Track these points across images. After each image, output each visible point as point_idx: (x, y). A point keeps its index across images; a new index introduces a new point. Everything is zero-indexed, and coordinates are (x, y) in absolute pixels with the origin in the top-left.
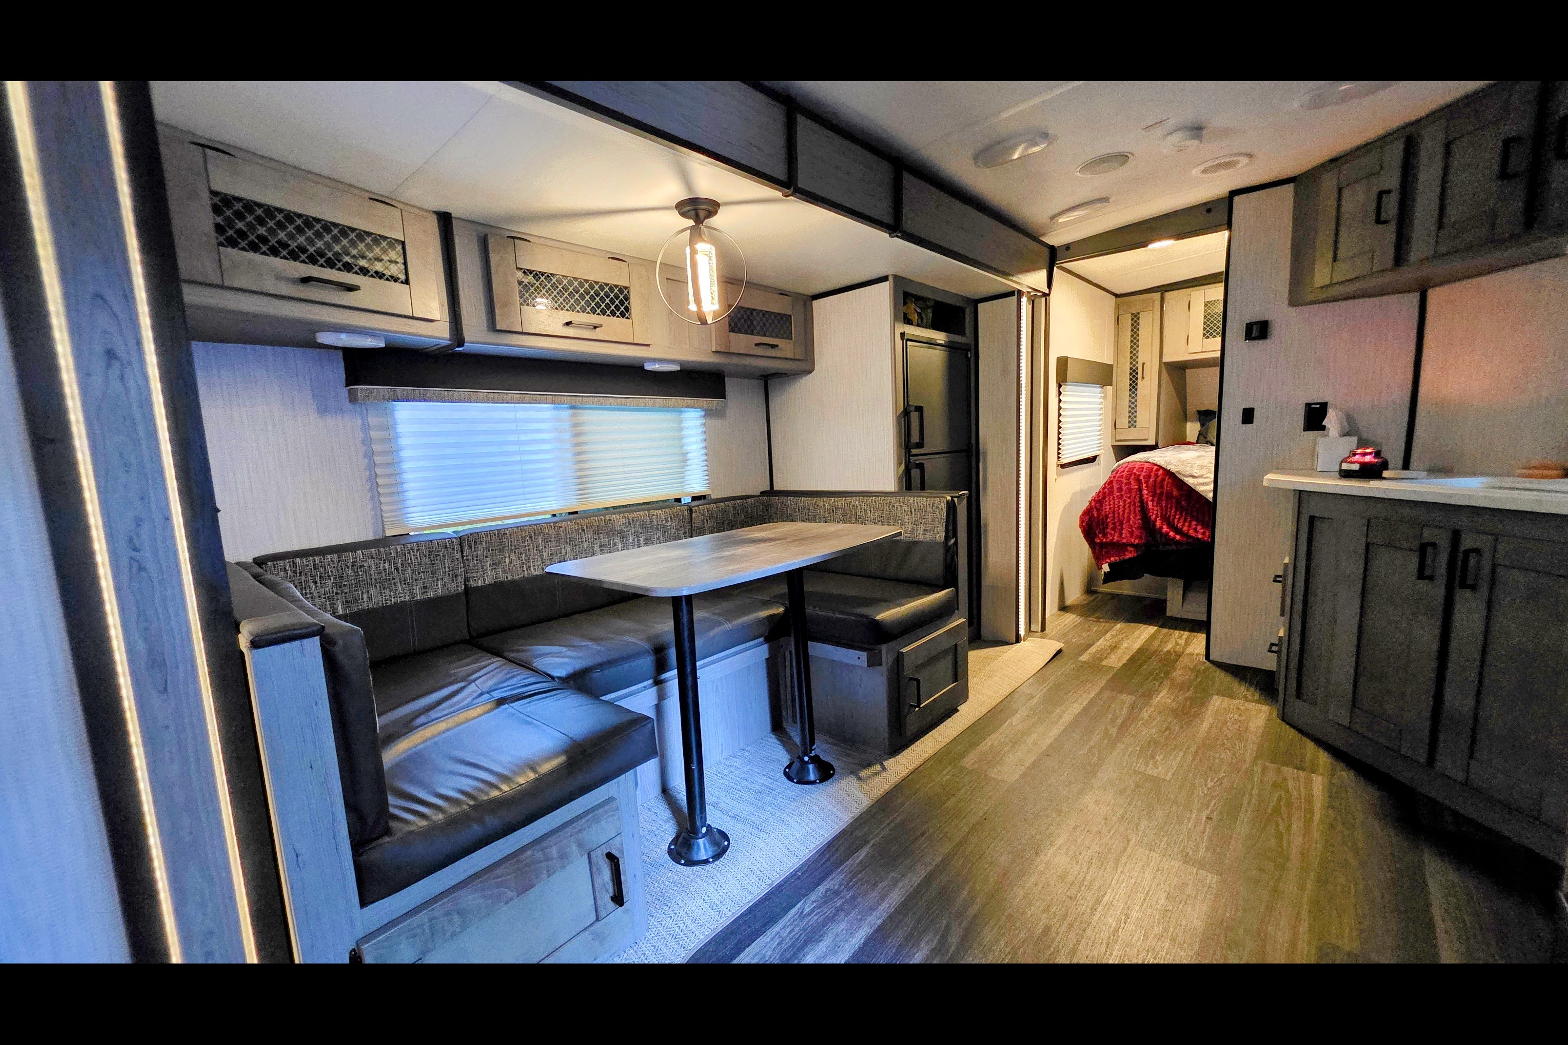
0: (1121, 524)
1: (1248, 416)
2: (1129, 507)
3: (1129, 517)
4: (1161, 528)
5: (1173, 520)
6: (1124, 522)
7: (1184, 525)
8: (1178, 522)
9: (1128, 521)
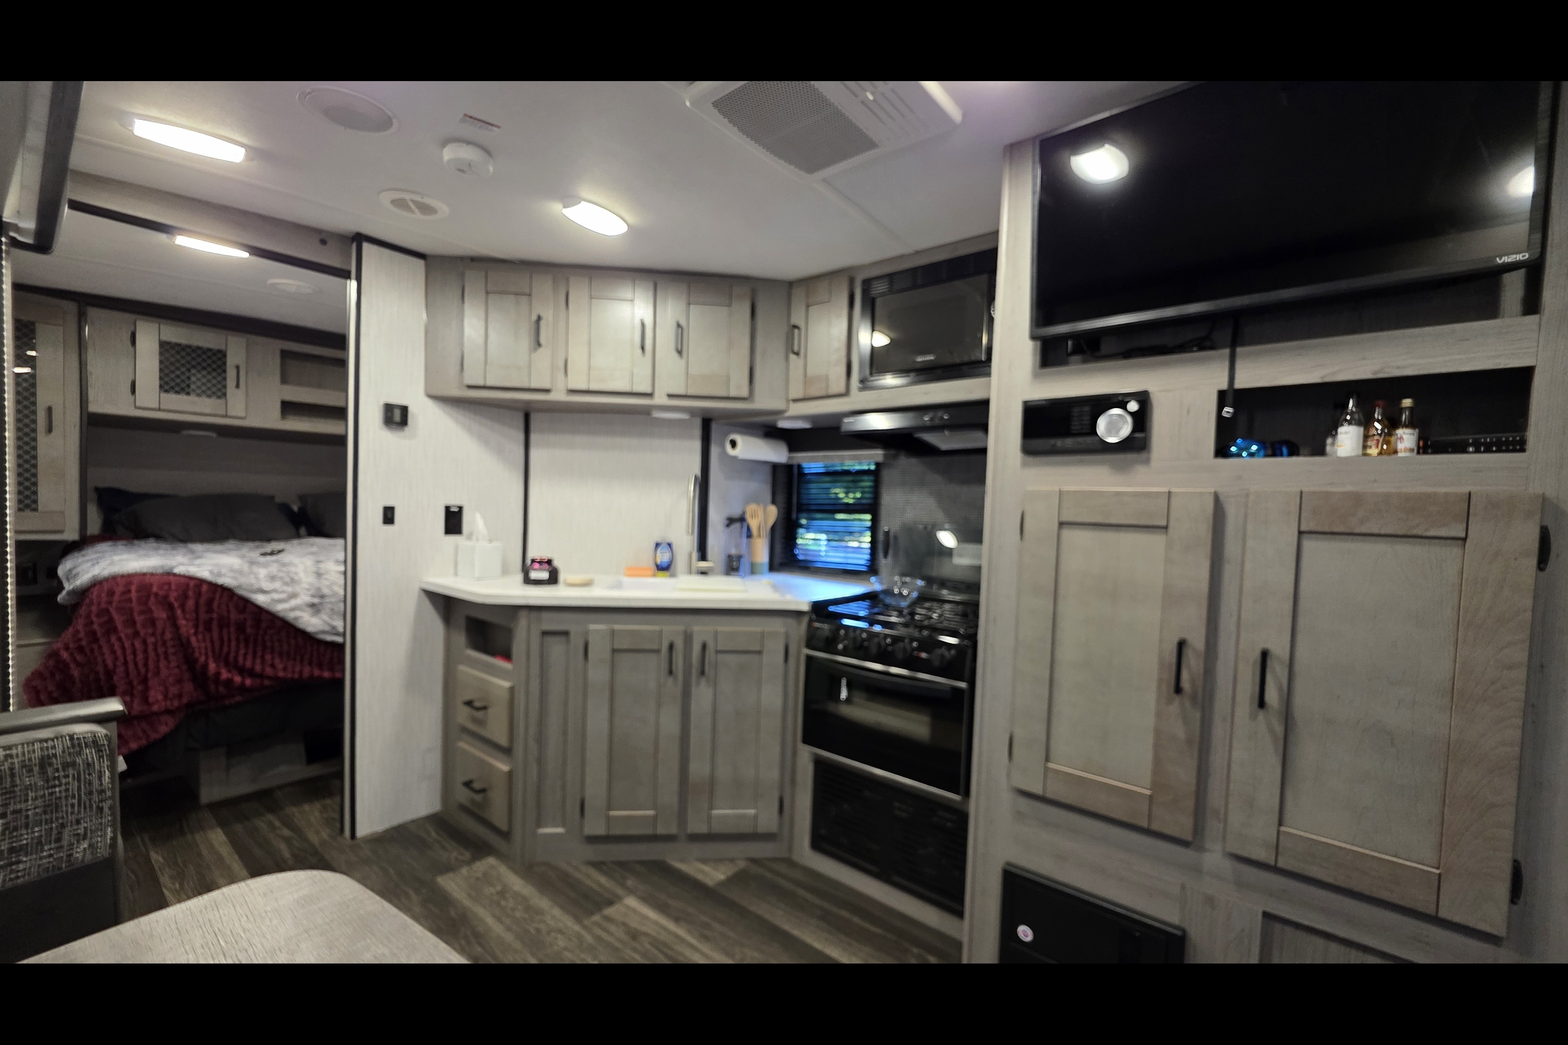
0: (145, 681)
1: (389, 516)
2: (155, 650)
3: (158, 668)
4: (218, 674)
5: (236, 658)
6: (150, 675)
7: (254, 663)
8: (245, 659)
9: (157, 673)
